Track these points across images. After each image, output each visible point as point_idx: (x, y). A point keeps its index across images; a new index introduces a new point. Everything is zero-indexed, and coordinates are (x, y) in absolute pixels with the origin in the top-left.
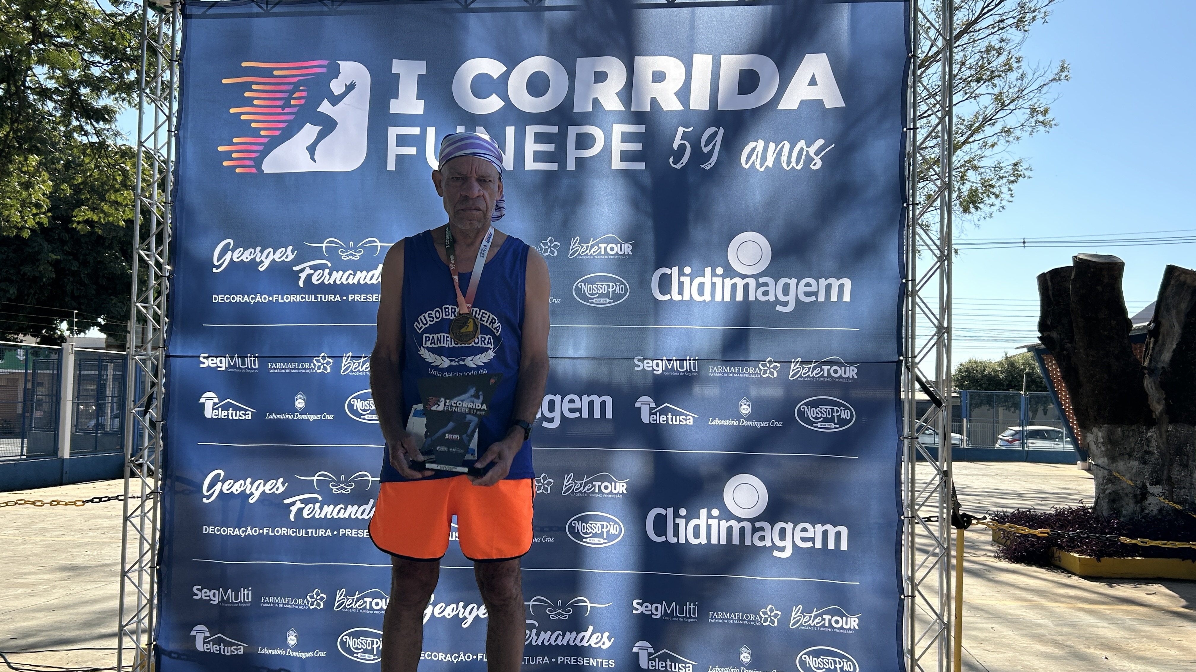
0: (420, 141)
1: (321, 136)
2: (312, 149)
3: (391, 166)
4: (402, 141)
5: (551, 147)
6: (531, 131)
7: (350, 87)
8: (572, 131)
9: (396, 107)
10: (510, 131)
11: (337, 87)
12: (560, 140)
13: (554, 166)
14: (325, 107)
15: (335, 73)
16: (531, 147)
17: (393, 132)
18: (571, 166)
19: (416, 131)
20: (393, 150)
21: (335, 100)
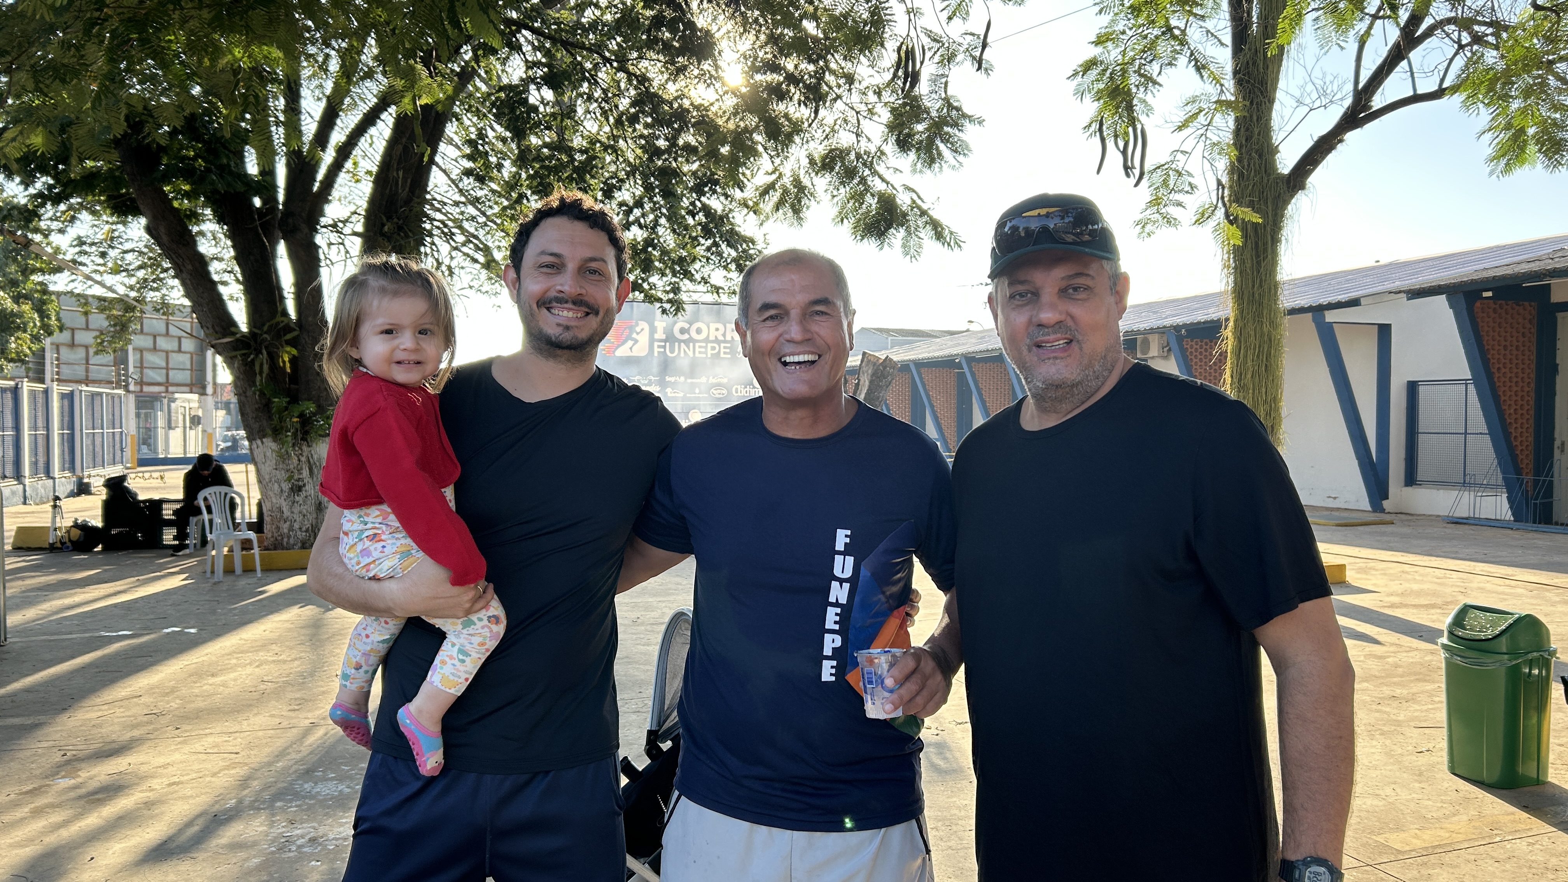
0: (664, 347)
1: (634, 345)
2: (631, 348)
3: (656, 354)
4: (659, 347)
5: (703, 350)
6: (697, 345)
7: (642, 330)
8: (710, 345)
9: (657, 336)
10: (691, 344)
11: (638, 329)
12: (706, 347)
13: (704, 356)
14: (634, 336)
15: (637, 325)
16: (697, 350)
17: (656, 344)
18: (709, 356)
19: (663, 344)
20: (656, 350)
21: (638, 334)
